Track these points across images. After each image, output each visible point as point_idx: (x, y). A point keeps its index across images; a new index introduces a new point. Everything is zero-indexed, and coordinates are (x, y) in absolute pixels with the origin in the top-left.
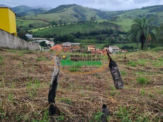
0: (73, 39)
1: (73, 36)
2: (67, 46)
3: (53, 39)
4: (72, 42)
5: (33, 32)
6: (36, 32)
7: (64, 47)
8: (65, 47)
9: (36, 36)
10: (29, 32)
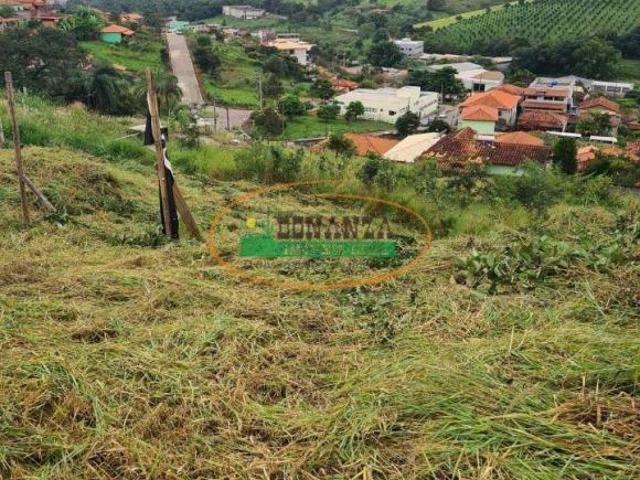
0: (606, 60)
1: (605, 47)
2: (548, 94)
3: (510, 59)
4: (598, 75)
5: (435, 29)
6: (444, 28)
7: (535, 97)
8: (540, 100)
9: (438, 48)
10: (417, 31)
